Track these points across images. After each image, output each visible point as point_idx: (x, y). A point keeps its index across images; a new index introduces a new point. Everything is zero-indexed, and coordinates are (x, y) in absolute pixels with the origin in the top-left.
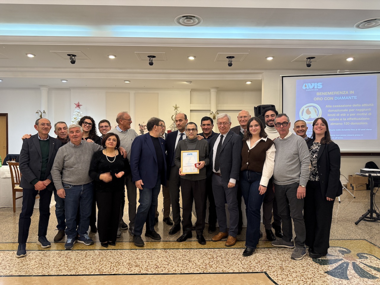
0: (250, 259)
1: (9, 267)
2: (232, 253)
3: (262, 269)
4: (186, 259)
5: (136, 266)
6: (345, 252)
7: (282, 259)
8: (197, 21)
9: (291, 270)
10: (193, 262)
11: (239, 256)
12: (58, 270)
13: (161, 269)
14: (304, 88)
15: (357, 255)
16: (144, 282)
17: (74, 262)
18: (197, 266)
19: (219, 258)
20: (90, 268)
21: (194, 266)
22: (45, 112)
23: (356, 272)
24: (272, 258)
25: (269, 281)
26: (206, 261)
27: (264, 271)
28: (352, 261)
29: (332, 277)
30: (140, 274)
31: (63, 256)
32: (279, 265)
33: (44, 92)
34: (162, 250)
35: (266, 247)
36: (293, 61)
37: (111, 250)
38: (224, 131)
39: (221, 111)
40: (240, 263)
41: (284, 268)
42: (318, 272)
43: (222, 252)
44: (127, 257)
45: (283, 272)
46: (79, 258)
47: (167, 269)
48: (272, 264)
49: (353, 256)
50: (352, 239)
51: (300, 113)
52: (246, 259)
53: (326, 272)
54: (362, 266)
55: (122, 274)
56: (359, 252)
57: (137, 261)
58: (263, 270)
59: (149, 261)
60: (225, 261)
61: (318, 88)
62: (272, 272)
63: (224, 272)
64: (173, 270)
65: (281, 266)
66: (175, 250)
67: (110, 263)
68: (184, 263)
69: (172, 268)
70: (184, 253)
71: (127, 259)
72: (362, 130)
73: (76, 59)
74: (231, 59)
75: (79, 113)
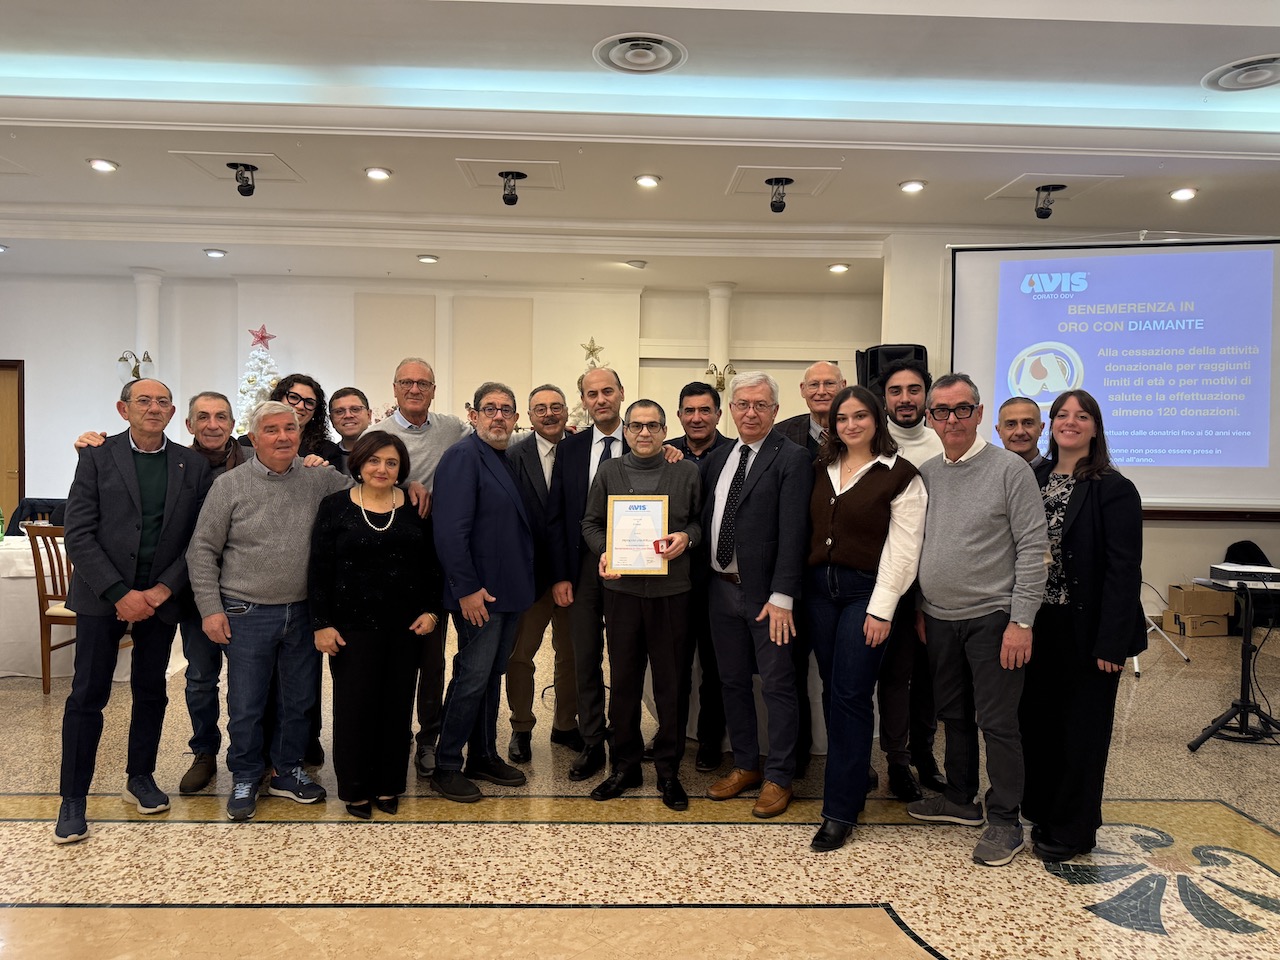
0: (834, 861)
1: (31, 875)
2: (777, 838)
3: (877, 893)
4: (622, 856)
5: (456, 878)
6: (1155, 841)
7: (944, 863)
8: (668, 55)
9: (974, 899)
10: (646, 867)
11: (800, 851)
12: (194, 887)
13: (537, 889)
14: (1026, 289)
15: (1194, 853)
16: (483, 932)
17: (247, 862)
18: (658, 882)
19: (733, 857)
20: (302, 883)
21: (648, 880)
22: (148, 357)
23: (1190, 908)
24: (910, 857)
25: (899, 936)
26: (688, 866)
27: (882, 901)
28: (1177, 873)
29: (1108, 923)
30: (466, 906)
31: (209, 841)
32: (934, 883)
33: (147, 290)
34: (542, 828)
35: (888, 822)
36: (991, 199)
37: (372, 825)
38: (754, 432)
39: (743, 364)
40: (802, 875)
41: (948, 892)
42: (1063, 906)
43: (743, 834)
44: (424, 847)
45: (945, 906)
46: (265, 848)
47: (557, 889)
48: (910, 878)
49: (1180, 855)
50: (1179, 800)
51: (1010, 373)
52: (824, 862)
53: (1088, 909)
54: (1209, 889)
55: (409, 906)
56: (1202, 843)
57: (458, 860)
58: (879, 897)
59: (498, 861)
60: (753, 866)
61: (1074, 289)
62: (909, 905)
63: (750, 902)
64: (579, 892)
65: (939, 884)
66: (586, 826)
67: (368, 866)
68: (616, 869)
69: (574, 886)
70: (614, 837)
71: (423, 854)
72: (1218, 434)
73: (257, 179)
74: (781, 188)
75: (266, 362)
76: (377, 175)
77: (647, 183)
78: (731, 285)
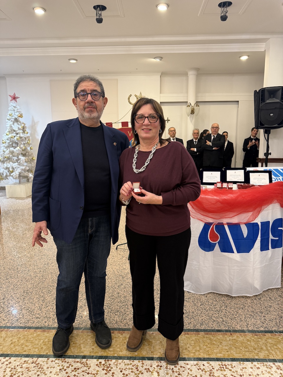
74: (226, 8)
75: (16, 108)
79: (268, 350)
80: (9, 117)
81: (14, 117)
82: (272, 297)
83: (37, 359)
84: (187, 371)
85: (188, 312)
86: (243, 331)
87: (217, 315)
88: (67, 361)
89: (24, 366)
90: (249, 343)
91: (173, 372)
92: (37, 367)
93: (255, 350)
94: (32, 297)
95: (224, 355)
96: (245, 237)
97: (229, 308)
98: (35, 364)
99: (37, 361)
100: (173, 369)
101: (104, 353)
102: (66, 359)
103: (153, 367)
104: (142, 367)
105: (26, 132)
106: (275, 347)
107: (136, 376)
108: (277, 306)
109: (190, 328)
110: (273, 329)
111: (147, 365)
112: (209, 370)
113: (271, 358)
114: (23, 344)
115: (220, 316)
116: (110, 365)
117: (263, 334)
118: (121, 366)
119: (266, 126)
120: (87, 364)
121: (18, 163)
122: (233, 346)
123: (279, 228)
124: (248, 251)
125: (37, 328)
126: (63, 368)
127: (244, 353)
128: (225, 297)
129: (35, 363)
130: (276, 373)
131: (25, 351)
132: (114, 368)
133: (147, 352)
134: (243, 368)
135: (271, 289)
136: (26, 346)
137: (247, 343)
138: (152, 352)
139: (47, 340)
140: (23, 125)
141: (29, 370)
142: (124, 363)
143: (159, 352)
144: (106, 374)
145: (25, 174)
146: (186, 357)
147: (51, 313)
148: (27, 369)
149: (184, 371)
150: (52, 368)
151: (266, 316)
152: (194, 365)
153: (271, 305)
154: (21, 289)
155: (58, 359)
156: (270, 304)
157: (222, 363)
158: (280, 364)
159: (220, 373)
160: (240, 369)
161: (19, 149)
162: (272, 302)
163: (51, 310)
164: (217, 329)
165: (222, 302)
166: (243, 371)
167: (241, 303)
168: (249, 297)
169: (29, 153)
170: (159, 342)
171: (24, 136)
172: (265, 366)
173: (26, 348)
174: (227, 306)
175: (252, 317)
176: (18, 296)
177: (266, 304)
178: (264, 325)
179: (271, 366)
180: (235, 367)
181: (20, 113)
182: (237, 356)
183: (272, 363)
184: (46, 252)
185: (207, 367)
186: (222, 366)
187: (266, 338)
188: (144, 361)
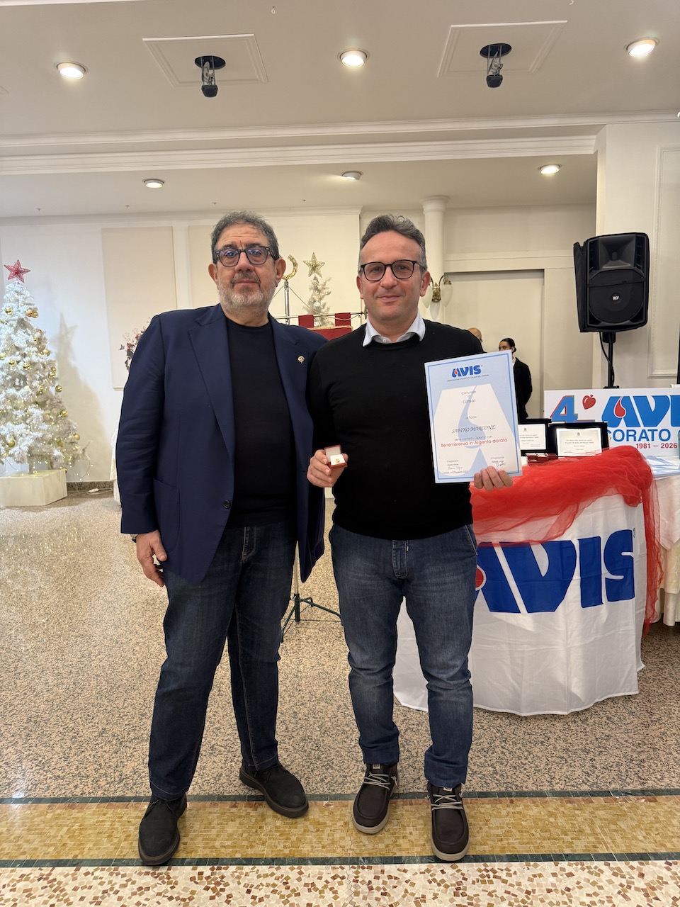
2: (553, 897)
74: (498, 59)
75: (21, 294)
76: (71, 73)
77: (353, 61)
78: (444, 199)
79: (594, 834)
80: (5, 317)
81: (17, 317)
82: (613, 717)
83: (52, 870)
84: (403, 886)
85: (415, 755)
86: (541, 794)
87: (481, 760)
88: (122, 873)
89: (18, 886)
90: (552, 820)
91: (371, 889)
92: (51, 887)
93: (566, 835)
94: (48, 731)
95: (492, 847)
96: (543, 575)
97: (511, 743)
98: (46, 882)
99: (50, 874)
100: (370, 882)
101: (212, 852)
102: (121, 868)
103: (323, 880)
104: (299, 880)
105: (45, 351)
106: (613, 827)
107: (283, 900)
108: (623, 735)
109: (416, 790)
110: (611, 788)
111: (311, 875)
112: (454, 882)
113: (601, 852)
114: (19, 837)
115: (489, 762)
116: (223, 877)
117: (587, 798)
118: (250, 880)
119: (603, 324)
120: (169, 878)
121: (27, 424)
122: (515, 828)
123: (625, 554)
124: (553, 608)
125: (55, 801)
126: (112, 889)
127: (538, 841)
128: (504, 718)
129: (45, 879)
130: (611, 886)
131: (24, 853)
132: (233, 885)
133: (312, 846)
134: (535, 876)
135: (612, 699)
136: (28, 841)
137: (547, 820)
138: (323, 847)
139: (76, 827)
140: (38, 335)
141: (30, 895)
142: (257, 873)
143: (341, 847)
144: (212, 898)
145: (44, 450)
146: (404, 854)
147: (92, 767)
148: (26, 894)
149: (395, 887)
150: (86, 890)
151: (596, 758)
152: (421, 873)
153: (610, 733)
154: (23, 713)
155: (100, 867)
156: (607, 732)
157: (487, 866)
158: (621, 865)
159: (481, 889)
160: (527, 878)
161: (28, 392)
162: (613, 726)
163: (91, 759)
164: (480, 790)
165: (495, 731)
166: (535, 883)
167: (540, 731)
168: (560, 717)
169: (52, 400)
170: (342, 823)
171: (41, 360)
172: (587, 870)
173: (26, 846)
174: (506, 739)
175: (563, 762)
176: (14, 729)
177: (598, 732)
178: (589, 779)
179: (599, 870)
180: (515, 873)
181: (32, 307)
182: (521, 850)
183: (603, 862)
184: (87, 629)
185: (451, 875)
186: (485, 873)
187: (593, 808)
188: (303, 866)
